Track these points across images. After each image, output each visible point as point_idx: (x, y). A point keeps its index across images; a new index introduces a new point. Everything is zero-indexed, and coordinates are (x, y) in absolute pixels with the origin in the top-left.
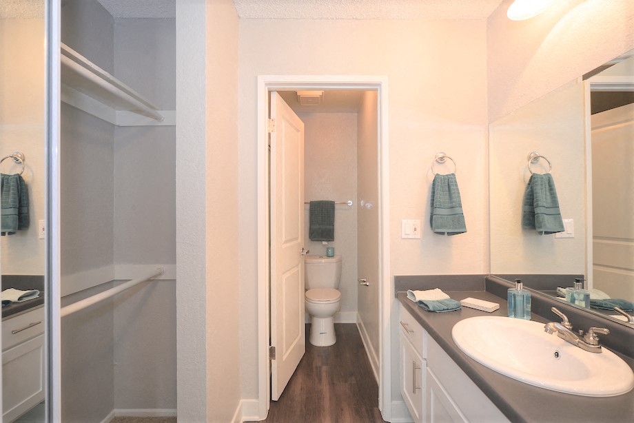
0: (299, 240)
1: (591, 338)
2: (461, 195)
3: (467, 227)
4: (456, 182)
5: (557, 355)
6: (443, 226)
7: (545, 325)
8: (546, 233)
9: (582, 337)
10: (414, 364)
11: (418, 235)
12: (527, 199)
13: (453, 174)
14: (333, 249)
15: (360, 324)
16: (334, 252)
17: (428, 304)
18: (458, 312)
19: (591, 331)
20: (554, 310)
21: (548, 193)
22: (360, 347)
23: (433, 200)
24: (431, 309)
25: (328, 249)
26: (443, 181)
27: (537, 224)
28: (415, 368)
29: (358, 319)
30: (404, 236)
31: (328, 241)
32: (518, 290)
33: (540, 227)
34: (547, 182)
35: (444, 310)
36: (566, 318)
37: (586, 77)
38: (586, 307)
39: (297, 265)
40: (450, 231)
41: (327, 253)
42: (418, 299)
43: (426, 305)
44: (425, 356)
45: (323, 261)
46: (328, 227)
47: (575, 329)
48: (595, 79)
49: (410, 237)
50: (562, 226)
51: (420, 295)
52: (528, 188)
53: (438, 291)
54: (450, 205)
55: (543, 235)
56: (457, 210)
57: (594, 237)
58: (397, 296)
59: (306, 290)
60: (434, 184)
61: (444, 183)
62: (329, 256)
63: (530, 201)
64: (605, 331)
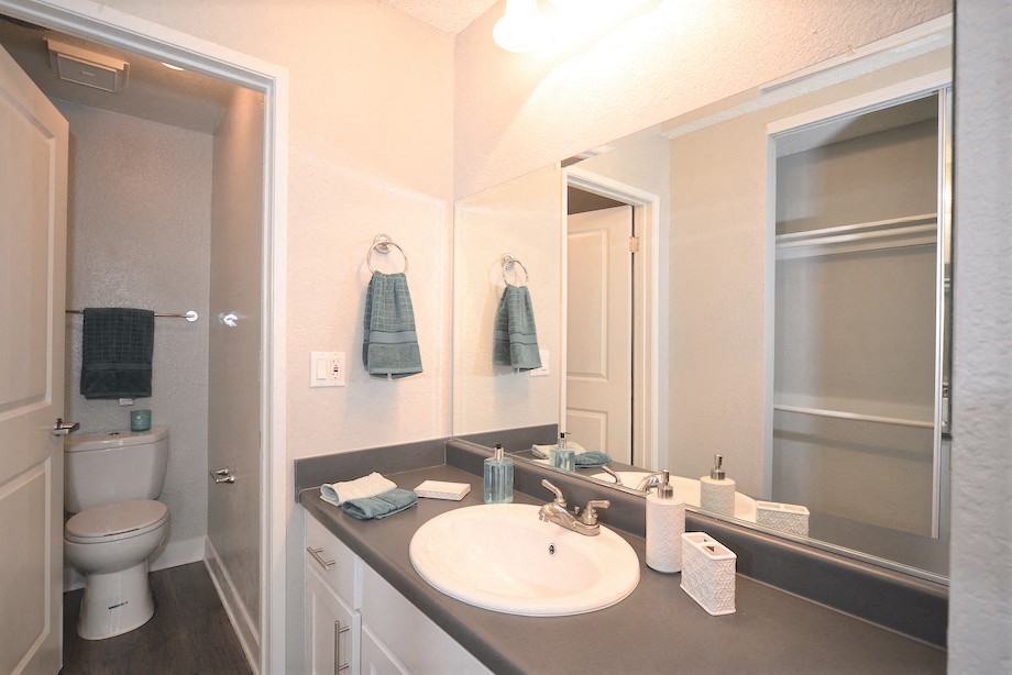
0: (48, 400)
1: (590, 516)
2: (414, 310)
3: (423, 364)
4: (406, 288)
5: (552, 550)
6: (384, 364)
7: (539, 508)
8: (521, 369)
9: (579, 515)
10: (337, 626)
11: (341, 379)
12: (500, 321)
13: (403, 275)
14: (149, 413)
15: (213, 562)
16: (149, 420)
17: (362, 506)
18: (413, 512)
19: (589, 507)
20: (545, 483)
21: (525, 314)
22: (213, 607)
23: (368, 317)
24: (369, 514)
25: (133, 414)
26: (386, 284)
27: (512, 358)
28: (339, 630)
29: (208, 550)
30: (314, 383)
31: (134, 397)
32: (498, 459)
33: (516, 362)
34: (523, 298)
35: (390, 511)
36: (559, 493)
37: (565, 163)
38: (571, 469)
39: (40, 463)
40: (397, 371)
41: (132, 423)
42: (342, 500)
43: (359, 509)
44: (358, 604)
45: (121, 442)
46: (134, 366)
47: (570, 507)
48: (573, 169)
49: (324, 384)
50: (539, 361)
51: (347, 491)
52: (501, 305)
53: (376, 477)
54: (398, 327)
55: (518, 373)
56: (407, 336)
57: (568, 373)
58: (299, 498)
59: (68, 515)
60: (370, 289)
61: (388, 288)
62: (135, 430)
63: (505, 324)
64: (605, 504)
